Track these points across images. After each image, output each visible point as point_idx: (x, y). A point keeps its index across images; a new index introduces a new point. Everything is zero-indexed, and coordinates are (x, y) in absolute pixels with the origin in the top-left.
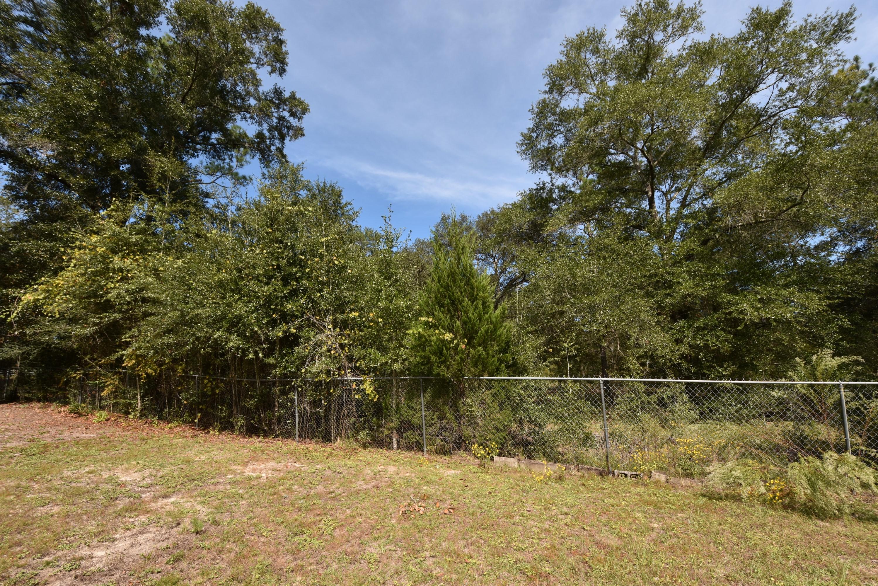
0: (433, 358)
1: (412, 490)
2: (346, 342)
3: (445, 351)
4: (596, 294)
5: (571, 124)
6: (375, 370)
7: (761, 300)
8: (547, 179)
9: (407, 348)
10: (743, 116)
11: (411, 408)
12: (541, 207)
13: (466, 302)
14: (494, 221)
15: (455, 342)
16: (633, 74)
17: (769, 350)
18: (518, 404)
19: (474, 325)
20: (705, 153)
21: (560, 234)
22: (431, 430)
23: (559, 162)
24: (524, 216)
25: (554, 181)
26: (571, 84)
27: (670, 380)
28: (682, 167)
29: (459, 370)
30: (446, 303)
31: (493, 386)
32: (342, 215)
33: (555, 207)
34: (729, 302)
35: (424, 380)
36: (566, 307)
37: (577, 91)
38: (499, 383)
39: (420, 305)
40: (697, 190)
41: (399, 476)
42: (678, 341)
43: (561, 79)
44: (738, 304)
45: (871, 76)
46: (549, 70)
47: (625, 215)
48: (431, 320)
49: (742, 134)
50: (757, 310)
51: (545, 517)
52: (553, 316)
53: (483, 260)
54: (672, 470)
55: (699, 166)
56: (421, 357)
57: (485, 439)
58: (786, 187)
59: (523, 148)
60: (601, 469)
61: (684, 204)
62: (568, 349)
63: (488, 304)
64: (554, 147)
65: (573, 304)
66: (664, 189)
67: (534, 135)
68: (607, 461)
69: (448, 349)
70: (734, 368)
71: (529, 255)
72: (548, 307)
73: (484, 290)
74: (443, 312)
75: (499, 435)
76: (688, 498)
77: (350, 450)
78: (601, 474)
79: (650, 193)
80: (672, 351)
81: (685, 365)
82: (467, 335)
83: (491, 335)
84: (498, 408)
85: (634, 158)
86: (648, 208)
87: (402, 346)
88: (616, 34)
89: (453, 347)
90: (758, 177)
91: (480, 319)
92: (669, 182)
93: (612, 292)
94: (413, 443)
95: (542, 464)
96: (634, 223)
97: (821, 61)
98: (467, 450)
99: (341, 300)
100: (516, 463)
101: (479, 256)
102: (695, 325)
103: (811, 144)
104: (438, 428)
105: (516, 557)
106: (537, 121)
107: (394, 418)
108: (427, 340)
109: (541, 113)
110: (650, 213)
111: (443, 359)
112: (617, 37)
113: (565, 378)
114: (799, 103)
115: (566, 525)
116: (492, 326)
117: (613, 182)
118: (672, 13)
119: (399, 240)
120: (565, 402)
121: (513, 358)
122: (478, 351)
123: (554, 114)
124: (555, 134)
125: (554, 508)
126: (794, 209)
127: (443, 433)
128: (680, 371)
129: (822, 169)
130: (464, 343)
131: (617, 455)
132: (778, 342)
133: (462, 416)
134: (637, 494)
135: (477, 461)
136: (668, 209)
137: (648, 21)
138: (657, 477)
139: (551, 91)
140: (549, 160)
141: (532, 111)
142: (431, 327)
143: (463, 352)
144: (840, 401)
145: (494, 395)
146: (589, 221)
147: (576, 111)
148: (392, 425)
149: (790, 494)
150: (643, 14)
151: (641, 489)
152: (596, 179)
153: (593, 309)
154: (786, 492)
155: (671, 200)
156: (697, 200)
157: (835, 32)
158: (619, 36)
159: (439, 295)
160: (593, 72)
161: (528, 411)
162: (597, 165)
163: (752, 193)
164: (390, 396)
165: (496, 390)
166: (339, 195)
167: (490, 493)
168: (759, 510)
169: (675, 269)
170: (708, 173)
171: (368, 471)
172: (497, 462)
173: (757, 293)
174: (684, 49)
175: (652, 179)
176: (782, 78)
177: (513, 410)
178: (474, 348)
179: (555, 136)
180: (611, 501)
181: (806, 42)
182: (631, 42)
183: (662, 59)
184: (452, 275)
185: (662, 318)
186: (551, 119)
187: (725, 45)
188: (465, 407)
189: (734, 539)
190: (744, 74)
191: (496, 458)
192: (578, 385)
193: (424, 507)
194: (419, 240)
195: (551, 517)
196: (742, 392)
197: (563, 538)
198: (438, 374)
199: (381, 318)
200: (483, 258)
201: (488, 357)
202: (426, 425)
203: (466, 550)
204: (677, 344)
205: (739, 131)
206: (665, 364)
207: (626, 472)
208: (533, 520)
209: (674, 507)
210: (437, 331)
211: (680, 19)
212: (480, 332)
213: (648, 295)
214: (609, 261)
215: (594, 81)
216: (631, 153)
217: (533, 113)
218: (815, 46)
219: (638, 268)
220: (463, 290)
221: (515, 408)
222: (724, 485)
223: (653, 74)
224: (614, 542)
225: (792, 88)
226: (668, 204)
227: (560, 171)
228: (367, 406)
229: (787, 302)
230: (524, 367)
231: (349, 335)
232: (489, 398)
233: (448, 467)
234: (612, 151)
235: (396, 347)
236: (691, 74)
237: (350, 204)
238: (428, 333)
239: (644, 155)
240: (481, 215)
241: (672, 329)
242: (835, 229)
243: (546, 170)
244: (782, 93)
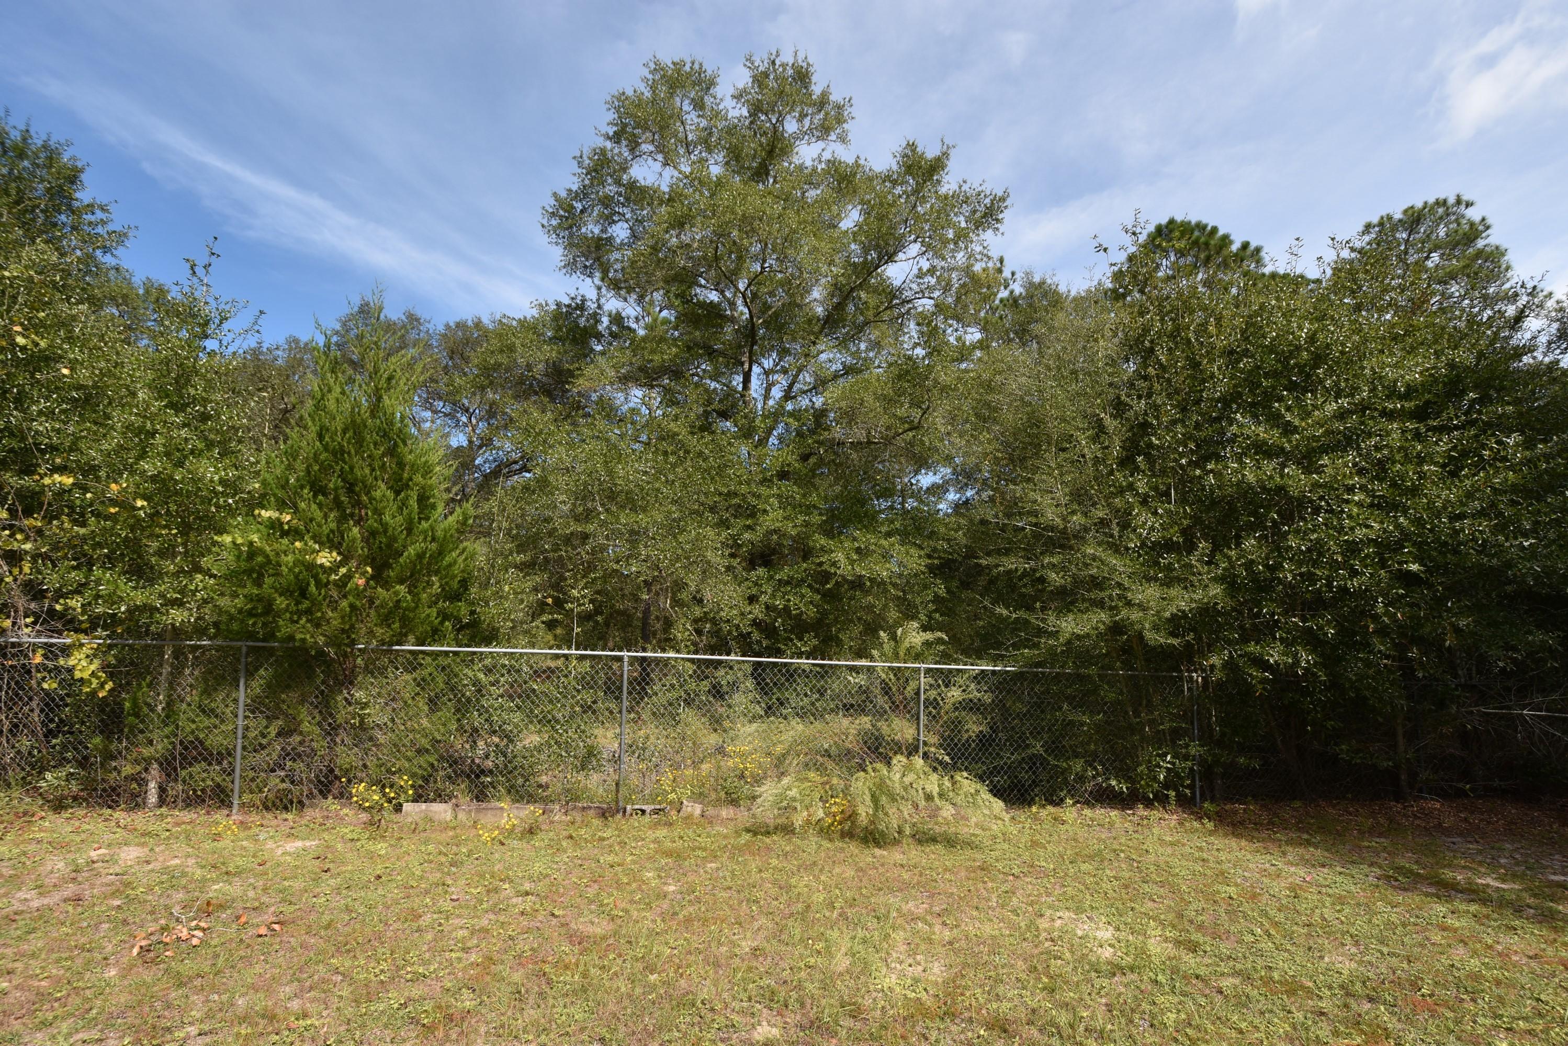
0: (281, 602)
1: (181, 896)
2: (28, 546)
3: (313, 588)
4: (644, 510)
5: (645, 212)
6: (110, 622)
7: (858, 551)
8: (591, 294)
9: (215, 576)
10: (875, 291)
11: (206, 711)
12: (574, 341)
13: (382, 490)
14: (478, 342)
15: (343, 570)
16: (748, 168)
17: (859, 619)
18: (469, 700)
19: (394, 539)
20: (823, 328)
21: (601, 397)
22: (259, 758)
23: (616, 271)
24: (539, 349)
25: (603, 301)
26: (653, 141)
27: (732, 657)
28: (794, 340)
29: (343, 631)
30: (331, 485)
31: (421, 665)
32: (74, 228)
33: (599, 348)
34: (822, 549)
35: (251, 650)
36: (590, 528)
37: (660, 157)
38: (434, 660)
39: (264, 483)
40: (807, 378)
41: (150, 867)
42: (752, 599)
43: (638, 126)
44: (832, 552)
45: (1011, 287)
46: (619, 100)
47: (707, 390)
48: (288, 518)
49: (870, 314)
50: (852, 562)
51: (485, 906)
52: (568, 540)
53: (446, 415)
54: (713, 796)
55: (814, 343)
56: (249, 598)
57: (389, 771)
58: (906, 400)
59: (554, 222)
60: (605, 806)
61: (788, 395)
62: (578, 600)
63: (432, 500)
64: (610, 239)
65: (603, 524)
66: (766, 366)
67: (579, 206)
68: (618, 791)
69: (319, 584)
70: (815, 642)
71: (536, 421)
72: (558, 523)
73: (427, 471)
74: (320, 506)
75: (422, 761)
76: (725, 837)
77: (12, 816)
78: (604, 814)
79: (746, 366)
80: (742, 614)
81: (756, 636)
82: (374, 559)
83: (429, 564)
84: (426, 708)
85: (732, 305)
86: (740, 388)
87: (197, 569)
88: (731, 91)
89: (335, 583)
90: (878, 380)
91: (409, 530)
92: (774, 356)
93: (670, 512)
94: (203, 790)
95: (502, 808)
96: (716, 405)
97: (966, 248)
98: (344, 796)
99: (23, 439)
100: (449, 813)
101: (439, 404)
102: (777, 577)
103: (939, 352)
104: (275, 756)
105: (406, 994)
106: (587, 182)
107: (155, 737)
108: (269, 562)
109: (595, 170)
110: (743, 396)
111: (306, 604)
112: (733, 97)
113: (566, 652)
114: (936, 294)
115: (522, 913)
116: (434, 546)
117: (697, 333)
118: (814, 97)
119: (226, 326)
120: (560, 693)
121: (473, 613)
122: (396, 593)
123: (618, 182)
124: (616, 218)
125: (507, 886)
126: (911, 434)
127: (289, 763)
128: (750, 645)
129: (944, 389)
130: (364, 573)
131: (635, 780)
132: (870, 608)
133: (339, 726)
134: (656, 841)
135: (364, 816)
136: (767, 396)
137: (781, 94)
138: (689, 809)
139: (616, 138)
140: (598, 259)
141: (579, 160)
142: (284, 534)
143: (358, 594)
144: (919, 689)
145: (421, 684)
146: (652, 387)
147: (655, 192)
148: (146, 752)
149: (852, 816)
150: (776, 79)
151: (662, 833)
152: (673, 319)
153: (634, 536)
154: (848, 814)
155: (773, 384)
156: (805, 392)
157: (985, 216)
158: (738, 97)
159: (316, 468)
160: (690, 138)
161: (487, 711)
162: (677, 296)
163: (869, 399)
164: (150, 685)
165: (425, 673)
166: (73, 177)
167: (379, 877)
168: (813, 841)
169: (763, 491)
170: (823, 356)
171: (58, 864)
172: (407, 814)
173: (855, 539)
174: (820, 162)
175: (752, 346)
176: (924, 253)
177: (458, 710)
178: (386, 585)
179: (614, 222)
180: (610, 858)
181: (956, 215)
182: (753, 114)
183: (790, 164)
184: (355, 428)
185: (735, 562)
186: (611, 189)
187: (870, 179)
188: (350, 709)
189: (774, 891)
190: (884, 230)
191: (407, 807)
192: (587, 663)
193: (204, 930)
194: (296, 341)
195: (496, 905)
196: (822, 677)
197: (511, 938)
198: (291, 638)
199: (144, 497)
200: (448, 410)
201: (417, 607)
202: (244, 748)
203: (295, 1005)
204: (750, 604)
205: (868, 309)
206: (730, 632)
207: (643, 807)
208: (458, 916)
209: (704, 854)
210: (298, 544)
211: (823, 113)
212: (406, 554)
213: (723, 524)
214: (672, 459)
215: (690, 154)
216: (728, 294)
217: (580, 164)
218: (963, 225)
219: (712, 479)
220: (377, 464)
221: (462, 708)
222: (776, 811)
223: (775, 182)
224: (600, 927)
225: (932, 271)
226: (768, 390)
227: (615, 286)
228: (77, 708)
229: (886, 556)
230: (493, 629)
231: (39, 532)
232: (409, 688)
233: (289, 835)
234: (703, 282)
235: (183, 571)
236: (823, 203)
237: (103, 209)
238: (276, 546)
239: (746, 304)
240: (452, 324)
241: (747, 579)
242: (949, 471)
243: (591, 276)
244: (921, 275)
